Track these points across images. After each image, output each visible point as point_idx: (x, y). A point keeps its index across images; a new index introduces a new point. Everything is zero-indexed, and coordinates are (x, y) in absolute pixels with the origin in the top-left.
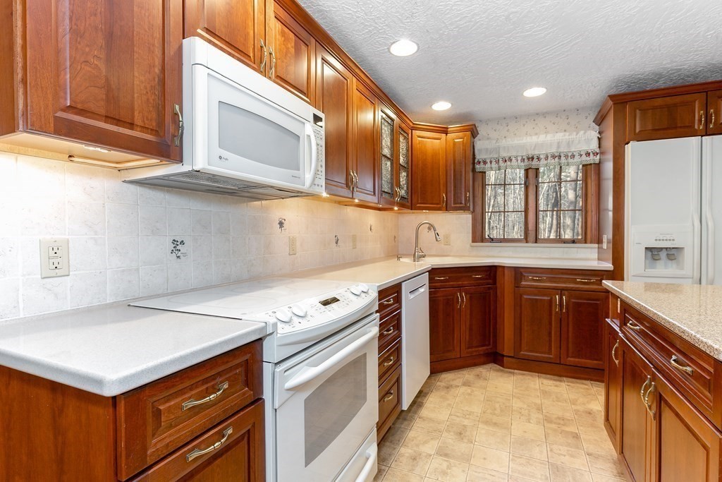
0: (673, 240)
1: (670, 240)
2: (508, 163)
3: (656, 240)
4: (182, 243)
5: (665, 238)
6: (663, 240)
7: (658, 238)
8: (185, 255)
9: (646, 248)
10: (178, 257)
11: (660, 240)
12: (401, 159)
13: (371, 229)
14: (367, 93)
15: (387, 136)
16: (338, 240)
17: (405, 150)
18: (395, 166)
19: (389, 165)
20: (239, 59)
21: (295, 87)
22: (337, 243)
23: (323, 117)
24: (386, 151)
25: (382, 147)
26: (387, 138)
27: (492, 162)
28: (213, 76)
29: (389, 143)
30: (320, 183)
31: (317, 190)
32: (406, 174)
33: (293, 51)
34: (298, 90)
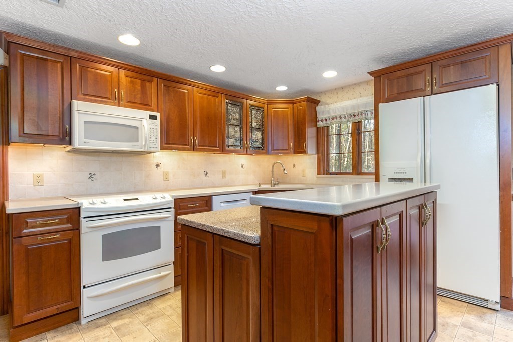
0: (406, 173)
1: (403, 173)
2: (335, 120)
3: (395, 173)
4: (94, 174)
5: (400, 172)
6: (399, 173)
7: (396, 172)
8: (96, 179)
9: (389, 178)
10: (92, 180)
11: (397, 173)
12: (254, 124)
13: (242, 167)
14: (210, 93)
15: (234, 113)
16: (207, 173)
17: (259, 118)
18: (245, 129)
19: (237, 129)
20: (101, 101)
21: (141, 104)
22: (206, 175)
23: (158, 114)
24: (234, 122)
25: (228, 120)
26: (234, 114)
27: (326, 120)
28: (81, 112)
29: (237, 116)
30: (155, 146)
31: (152, 150)
32: (260, 133)
33: (140, 87)
34: (144, 105)
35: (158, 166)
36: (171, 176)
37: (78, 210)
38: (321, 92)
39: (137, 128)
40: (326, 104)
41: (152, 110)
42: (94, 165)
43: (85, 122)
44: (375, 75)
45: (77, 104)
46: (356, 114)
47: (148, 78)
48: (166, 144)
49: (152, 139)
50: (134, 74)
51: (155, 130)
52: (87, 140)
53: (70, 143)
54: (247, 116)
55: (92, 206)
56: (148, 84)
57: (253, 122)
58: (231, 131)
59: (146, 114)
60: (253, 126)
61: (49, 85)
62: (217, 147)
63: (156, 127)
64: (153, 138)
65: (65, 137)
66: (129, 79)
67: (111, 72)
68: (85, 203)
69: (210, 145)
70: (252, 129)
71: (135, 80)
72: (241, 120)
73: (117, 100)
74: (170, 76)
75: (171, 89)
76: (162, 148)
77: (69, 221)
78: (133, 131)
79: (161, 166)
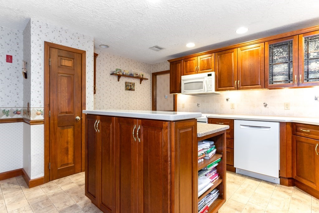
4: (199, 104)
10: (198, 107)
15: (280, 52)
19: (285, 65)
22: (266, 106)
24: (280, 61)
29: (285, 54)
31: (209, 92)
33: (206, 62)
34: (208, 69)
35: (227, 100)
36: (236, 106)
39: (202, 82)
41: (209, 72)
42: (199, 100)
43: (185, 84)
48: (219, 87)
49: (209, 87)
51: (209, 81)
52: (185, 91)
53: (181, 92)
62: (258, 85)
67: (195, 60)
69: (251, 84)
72: (289, 56)
76: (217, 90)
79: (229, 100)
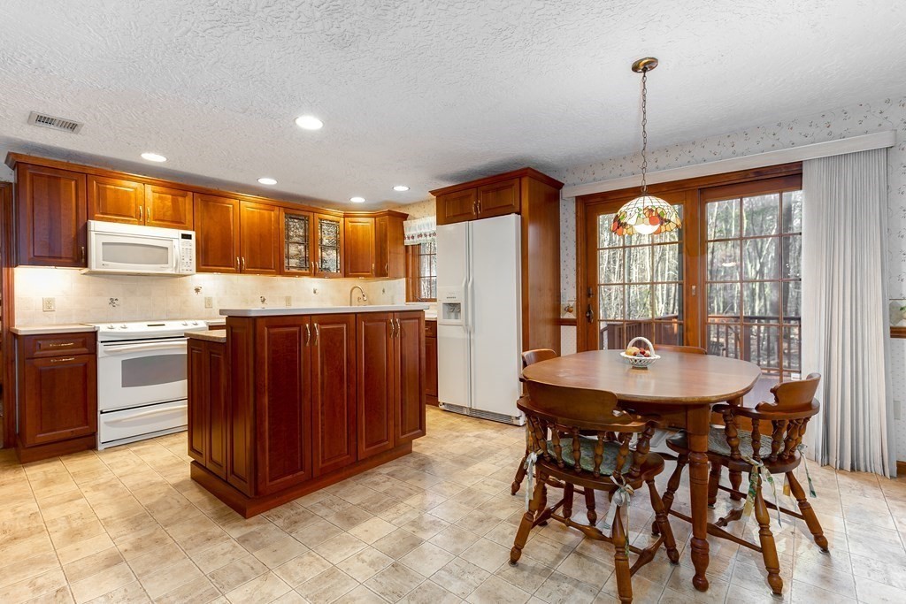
0: (455, 297)
3: (447, 298)
4: (116, 299)
5: (451, 296)
8: (117, 305)
9: (443, 303)
10: (114, 306)
11: (449, 298)
12: (325, 242)
13: (315, 292)
14: (262, 206)
15: (297, 228)
16: (264, 300)
17: (332, 235)
18: (311, 248)
19: (302, 247)
20: (123, 220)
21: (172, 222)
23: (193, 234)
24: (297, 239)
25: (288, 237)
26: (297, 231)
27: (413, 237)
28: (99, 233)
29: (301, 232)
30: (189, 268)
31: (185, 273)
32: (335, 252)
33: (170, 204)
34: (175, 221)
35: (197, 290)
36: (215, 302)
37: (94, 334)
38: (410, 204)
39: (167, 249)
40: (415, 218)
41: (186, 229)
42: (116, 289)
43: (103, 244)
44: (438, 194)
45: (95, 226)
46: (428, 234)
47: (182, 193)
48: (205, 265)
49: (185, 261)
50: (164, 189)
51: (189, 251)
52: (104, 262)
53: (86, 265)
54: (315, 233)
55: (110, 330)
56: (180, 199)
57: (324, 239)
58: (293, 250)
59: (177, 233)
60: (324, 243)
61: (62, 205)
62: (271, 269)
63: (189, 247)
64: (187, 260)
65: (79, 258)
66: (157, 195)
67: (136, 189)
68: (103, 328)
69: (262, 267)
70: (324, 248)
71: (164, 195)
72: (306, 237)
73: (142, 220)
74: (208, 190)
75: (211, 203)
76: (199, 270)
77: (84, 344)
78: (161, 253)
79: (201, 290)
